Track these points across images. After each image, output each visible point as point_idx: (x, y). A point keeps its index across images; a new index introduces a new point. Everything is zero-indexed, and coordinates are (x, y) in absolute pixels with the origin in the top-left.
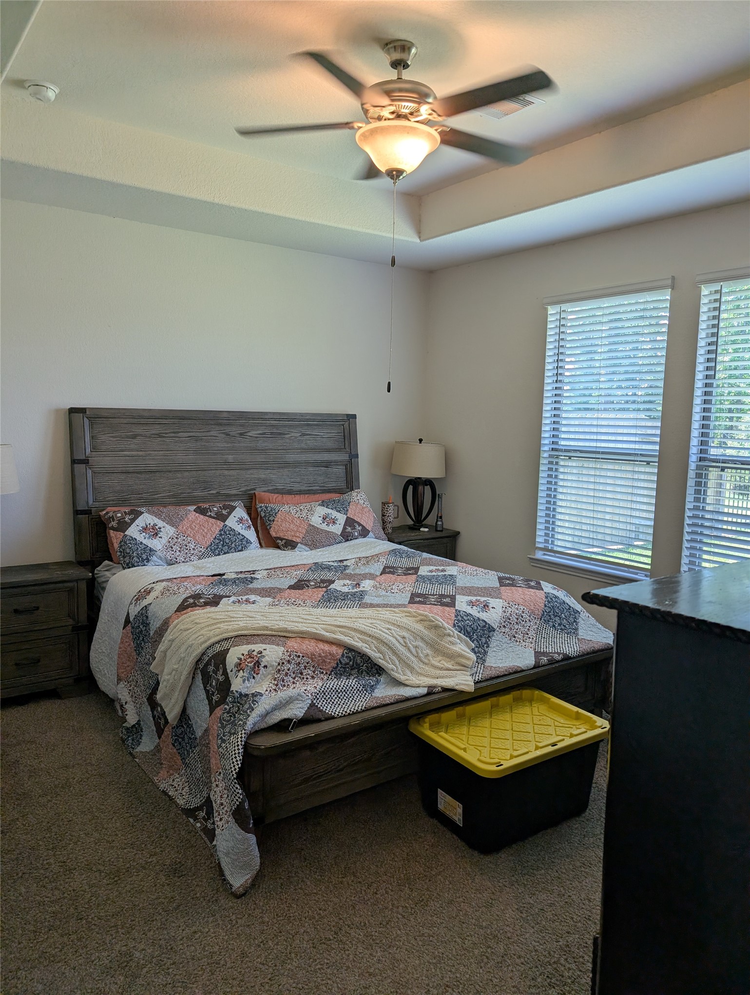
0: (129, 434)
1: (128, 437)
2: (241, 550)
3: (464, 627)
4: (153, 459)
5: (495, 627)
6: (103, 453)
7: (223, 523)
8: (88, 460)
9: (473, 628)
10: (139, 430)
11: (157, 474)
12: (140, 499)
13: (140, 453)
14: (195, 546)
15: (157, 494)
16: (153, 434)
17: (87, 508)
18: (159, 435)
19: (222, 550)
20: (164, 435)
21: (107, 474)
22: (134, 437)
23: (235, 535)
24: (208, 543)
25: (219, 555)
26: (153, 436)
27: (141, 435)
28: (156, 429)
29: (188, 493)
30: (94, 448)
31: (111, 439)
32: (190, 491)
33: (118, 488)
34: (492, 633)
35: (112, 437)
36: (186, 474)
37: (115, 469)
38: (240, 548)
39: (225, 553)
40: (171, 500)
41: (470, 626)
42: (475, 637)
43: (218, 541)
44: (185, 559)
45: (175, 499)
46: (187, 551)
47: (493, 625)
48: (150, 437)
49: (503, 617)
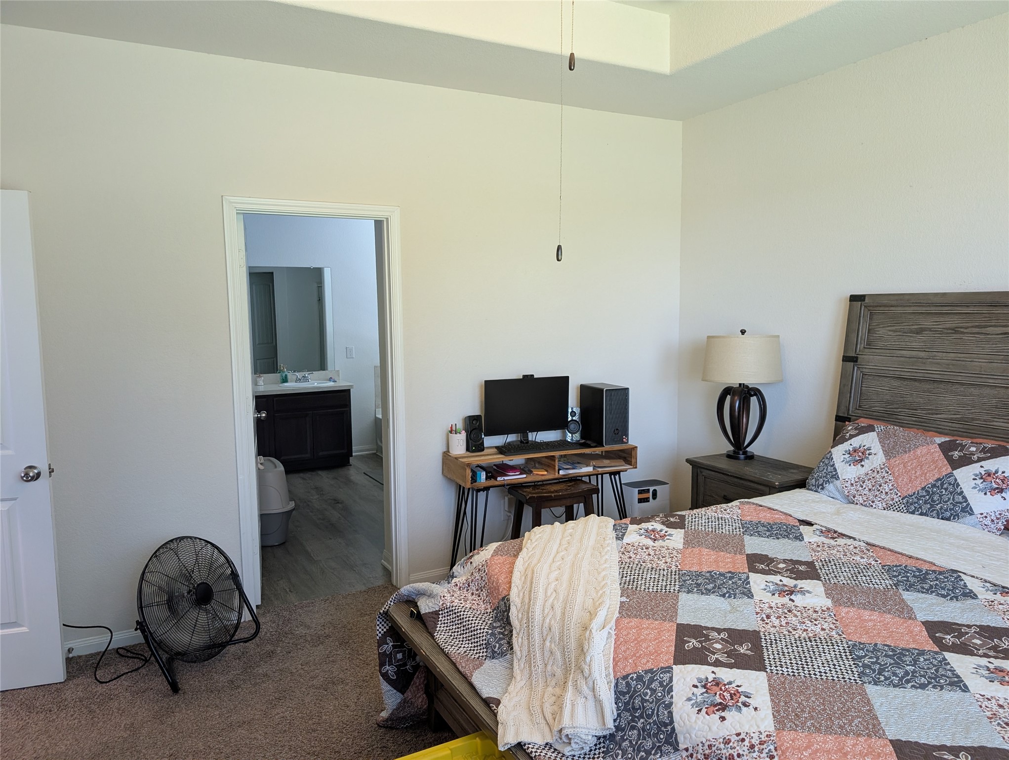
0: (914, 327)
1: (911, 332)
2: (948, 519)
3: (635, 692)
4: (938, 364)
5: (682, 746)
6: (877, 351)
7: (950, 470)
8: (857, 358)
9: (644, 707)
10: (928, 323)
11: (942, 386)
12: (913, 415)
13: (922, 354)
14: (891, 490)
15: (937, 414)
16: (947, 329)
17: (846, 415)
18: (955, 330)
19: (920, 508)
20: (962, 330)
21: (877, 378)
22: (920, 331)
23: (951, 493)
24: (910, 492)
25: (913, 513)
26: (946, 331)
27: (930, 330)
28: (951, 322)
29: (985, 421)
30: (869, 344)
31: (890, 333)
32: (986, 417)
33: (888, 397)
34: (670, 748)
35: (892, 331)
36: (987, 391)
37: (887, 372)
38: (948, 514)
39: (922, 514)
40: (954, 425)
41: (643, 701)
42: (640, 725)
43: (924, 494)
44: (864, 501)
45: (961, 426)
46: (878, 493)
47: (681, 739)
48: (941, 333)
49: (710, 746)
